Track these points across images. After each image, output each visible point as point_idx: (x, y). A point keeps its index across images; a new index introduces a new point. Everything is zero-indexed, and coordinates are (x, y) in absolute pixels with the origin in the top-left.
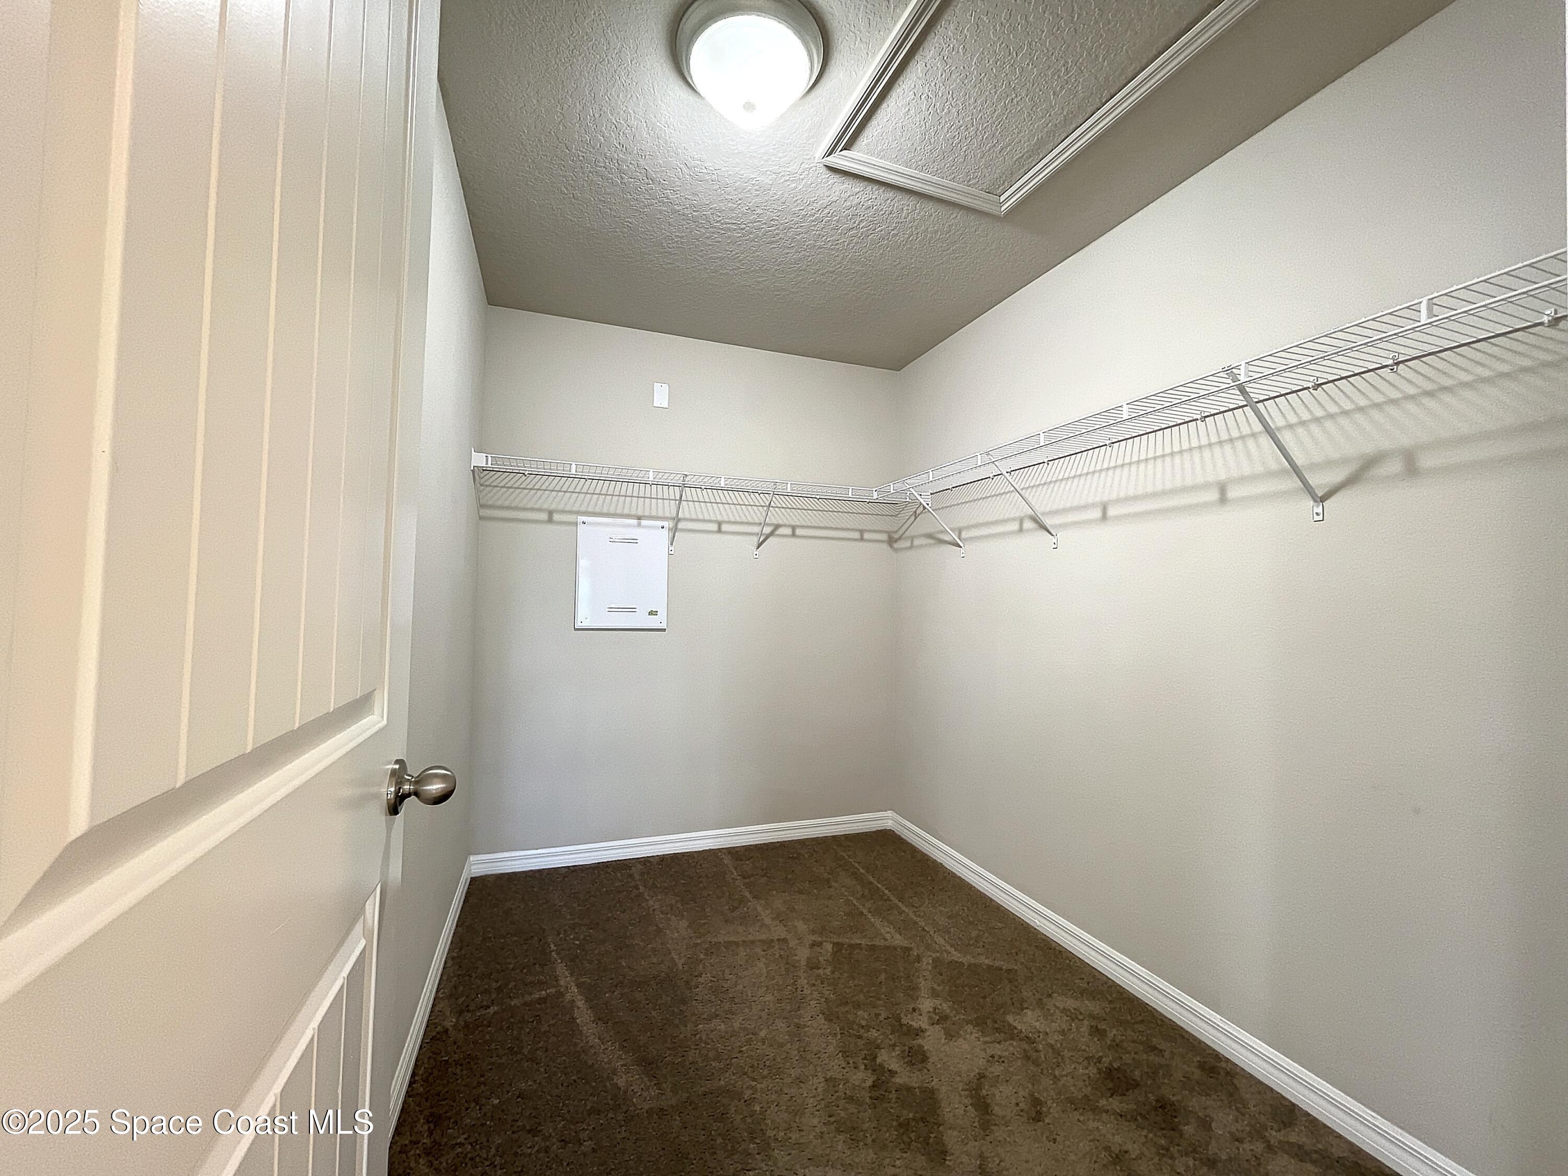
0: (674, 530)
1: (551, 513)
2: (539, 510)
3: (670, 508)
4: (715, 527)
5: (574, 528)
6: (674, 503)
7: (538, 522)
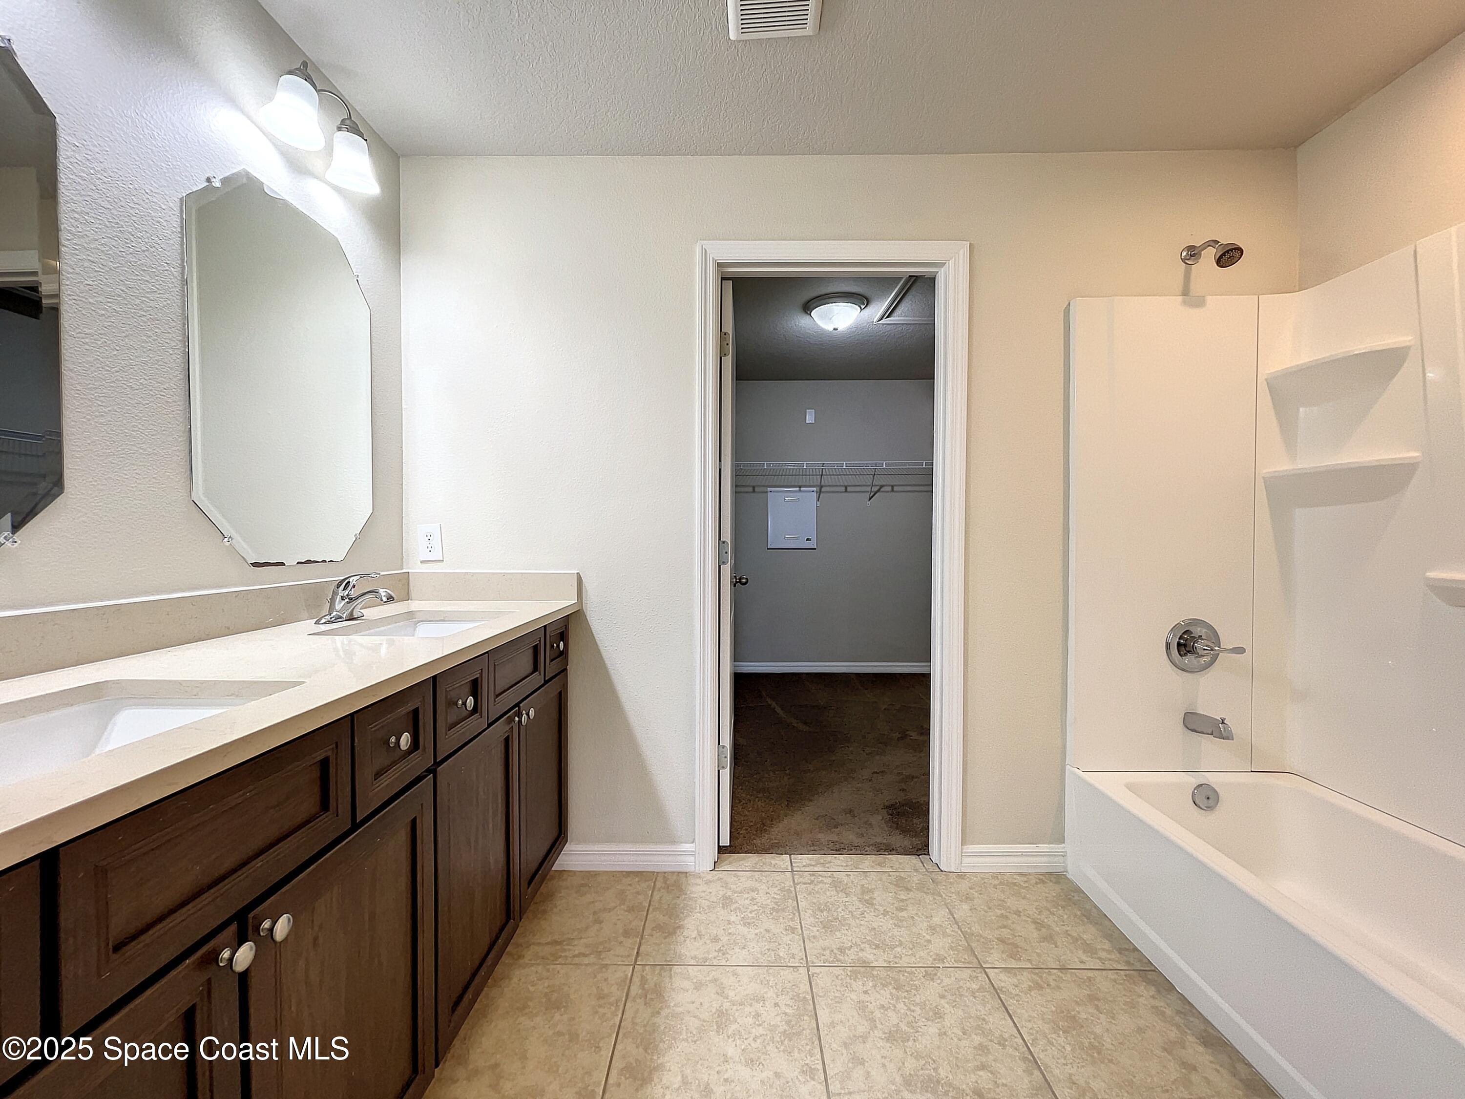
0: (820, 493)
1: (754, 487)
2: (749, 486)
3: (816, 480)
4: (843, 489)
5: (765, 494)
6: (819, 477)
7: (747, 492)
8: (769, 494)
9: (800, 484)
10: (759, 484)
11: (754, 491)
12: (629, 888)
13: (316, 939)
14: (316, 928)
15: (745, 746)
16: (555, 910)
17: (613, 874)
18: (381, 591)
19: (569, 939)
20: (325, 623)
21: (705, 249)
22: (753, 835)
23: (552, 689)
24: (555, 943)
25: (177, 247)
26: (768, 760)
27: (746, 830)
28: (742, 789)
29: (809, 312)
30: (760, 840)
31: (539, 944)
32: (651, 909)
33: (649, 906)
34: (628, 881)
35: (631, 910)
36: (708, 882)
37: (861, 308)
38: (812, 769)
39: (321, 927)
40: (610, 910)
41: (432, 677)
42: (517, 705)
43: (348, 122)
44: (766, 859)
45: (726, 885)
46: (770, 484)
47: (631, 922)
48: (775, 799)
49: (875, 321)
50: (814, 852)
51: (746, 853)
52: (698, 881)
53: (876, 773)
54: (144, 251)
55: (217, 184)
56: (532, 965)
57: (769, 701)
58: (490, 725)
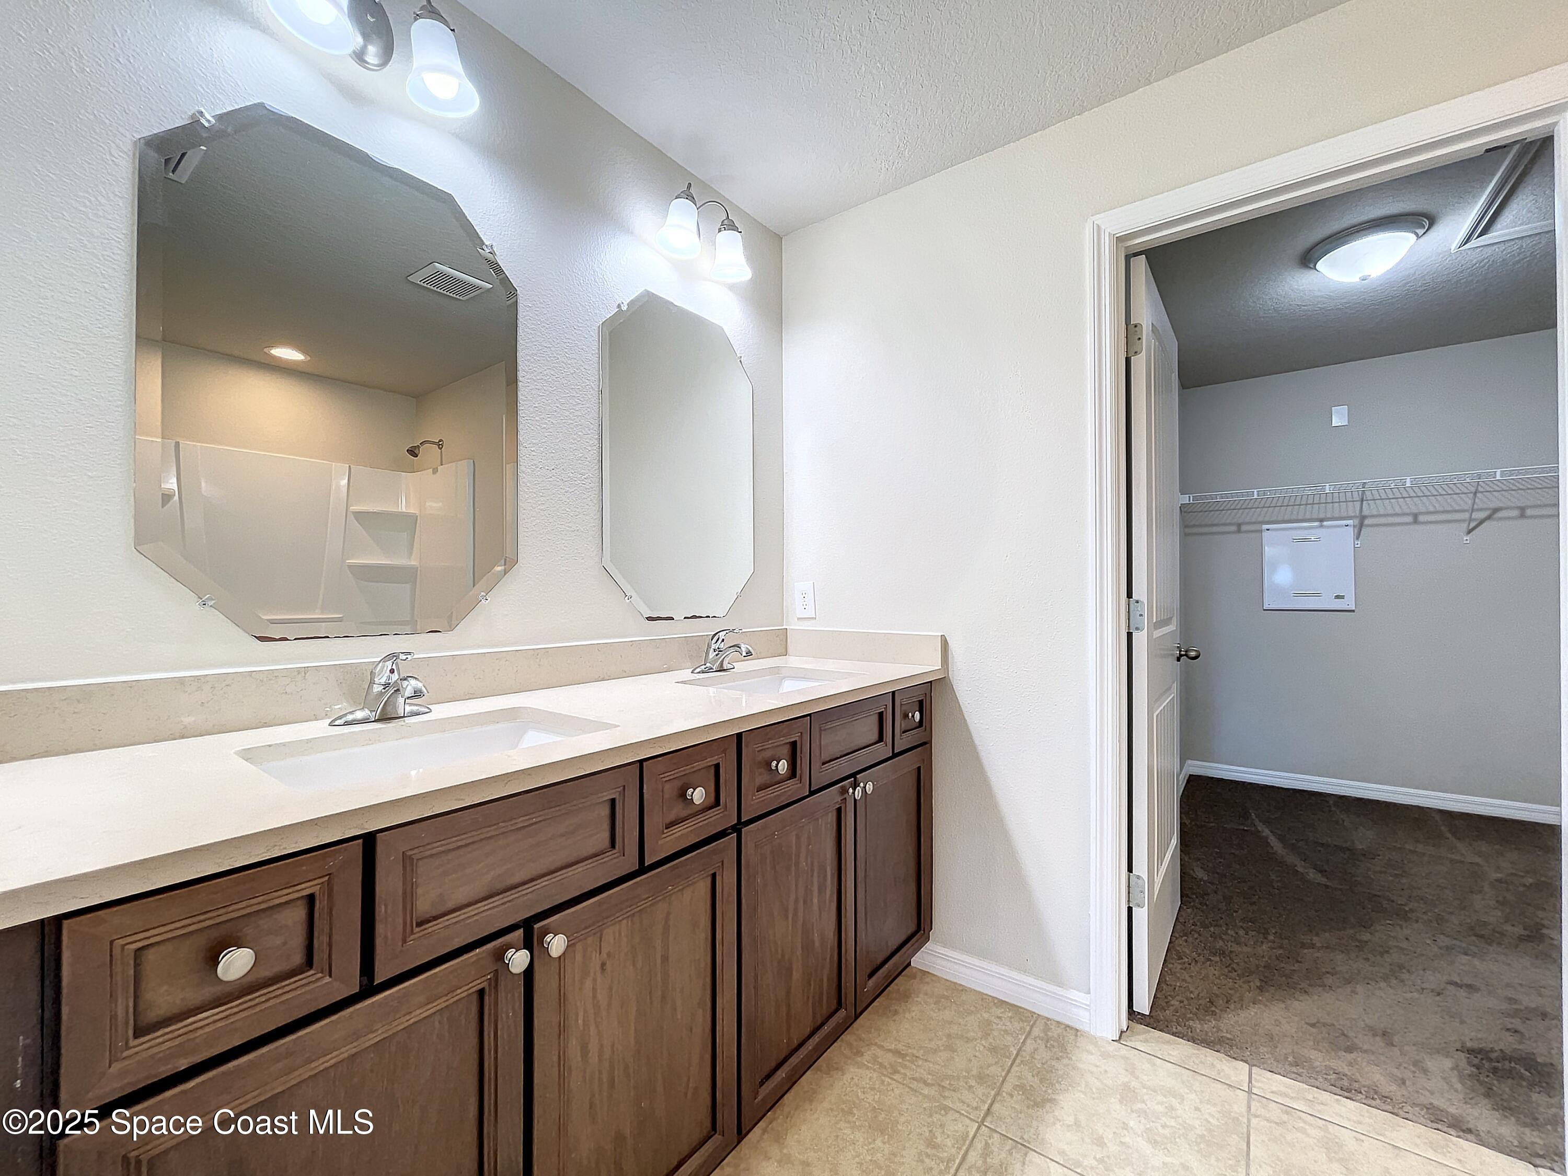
0: (1360, 527)
1: (1239, 525)
2: (1230, 524)
3: (1353, 509)
4: (1410, 519)
5: (1258, 534)
6: (1359, 503)
7: (1229, 533)
8: (1265, 534)
9: (1322, 516)
10: (1247, 520)
11: (1239, 531)
12: (997, 1021)
13: (603, 965)
14: (604, 955)
15: (1204, 881)
16: (907, 1015)
17: (982, 996)
18: (743, 646)
19: (913, 1055)
20: (699, 673)
21: (1098, 226)
22: (1191, 1012)
23: (908, 763)
24: (897, 1053)
25: (596, 365)
26: (1240, 911)
27: (1181, 1002)
28: (1186, 941)
29: (1312, 266)
30: (1202, 1025)
31: (881, 1047)
32: (1018, 1061)
33: (1017, 1055)
34: (999, 1012)
35: (993, 1050)
36: (1105, 1055)
37: (1417, 234)
38: (1318, 945)
39: (609, 955)
40: (968, 1040)
41: (737, 734)
42: (854, 775)
43: (726, 222)
44: (1206, 1056)
45: (1131, 1070)
46: (1267, 519)
47: (989, 1066)
48: (1239, 972)
49: (1453, 248)
50: (1297, 1077)
51: (1173, 1034)
52: (1091, 1047)
53: (1455, 984)
54: (572, 374)
55: (624, 308)
56: (868, 1068)
57: (1260, 826)
58: (812, 793)
